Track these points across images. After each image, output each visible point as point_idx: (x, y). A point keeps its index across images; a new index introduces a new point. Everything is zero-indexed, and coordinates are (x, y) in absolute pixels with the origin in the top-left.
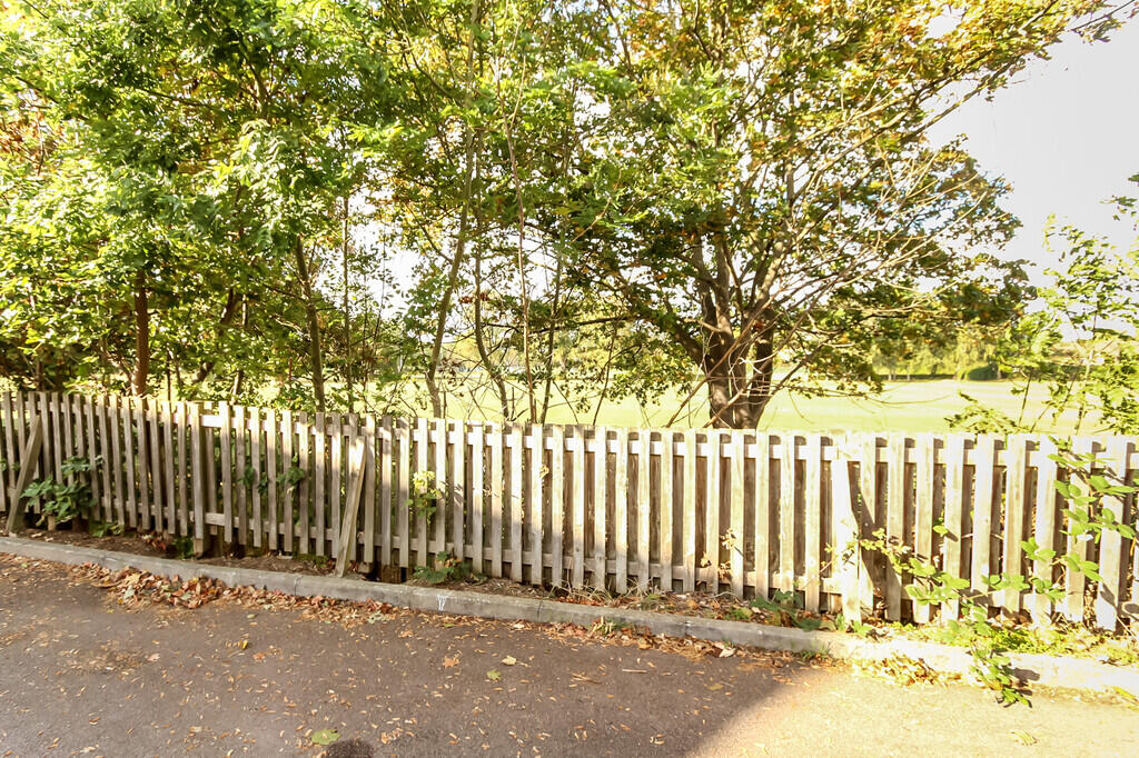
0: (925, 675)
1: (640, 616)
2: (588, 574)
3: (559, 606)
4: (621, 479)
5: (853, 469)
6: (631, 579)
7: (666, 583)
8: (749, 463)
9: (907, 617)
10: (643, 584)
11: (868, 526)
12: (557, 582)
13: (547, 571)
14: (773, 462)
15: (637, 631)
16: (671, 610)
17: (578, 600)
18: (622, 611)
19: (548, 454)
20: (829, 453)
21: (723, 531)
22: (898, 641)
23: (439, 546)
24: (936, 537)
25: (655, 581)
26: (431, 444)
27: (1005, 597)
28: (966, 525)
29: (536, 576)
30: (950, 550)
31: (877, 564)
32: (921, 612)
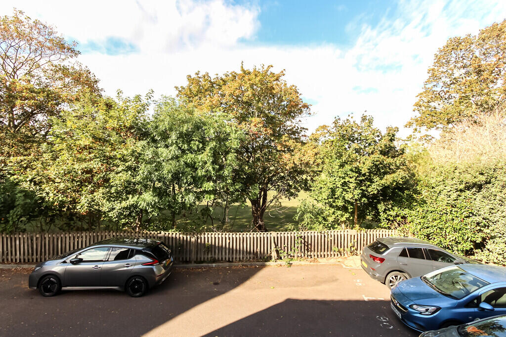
0: (281, 266)
1: (245, 263)
2: (236, 258)
3: (232, 263)
4: (241, 241)
5: (274, 237)
6: (243, 258)
7: (249, 258)
8: (260, 237)
9: (281, 258)
10: (245, 259)
11: (276, 246)
12: (231, 260)
13: (229, 258)
14: (264, 237)
15: (245, 266)
16: (250, 262)
17: (235, 262)
18: (243, 263)
19: (229, 238)
20: (271, 235)
21: (257, 249)
22: (279, 262)
23: (210, 256)
24: (284, 247)
25: (247, 258)
26: (212, 238)
27: (292, 255)
28: (288, 245)
29: (227, 260)
30: (286, 248)
31: (277, 251)
32: (283, 258)
